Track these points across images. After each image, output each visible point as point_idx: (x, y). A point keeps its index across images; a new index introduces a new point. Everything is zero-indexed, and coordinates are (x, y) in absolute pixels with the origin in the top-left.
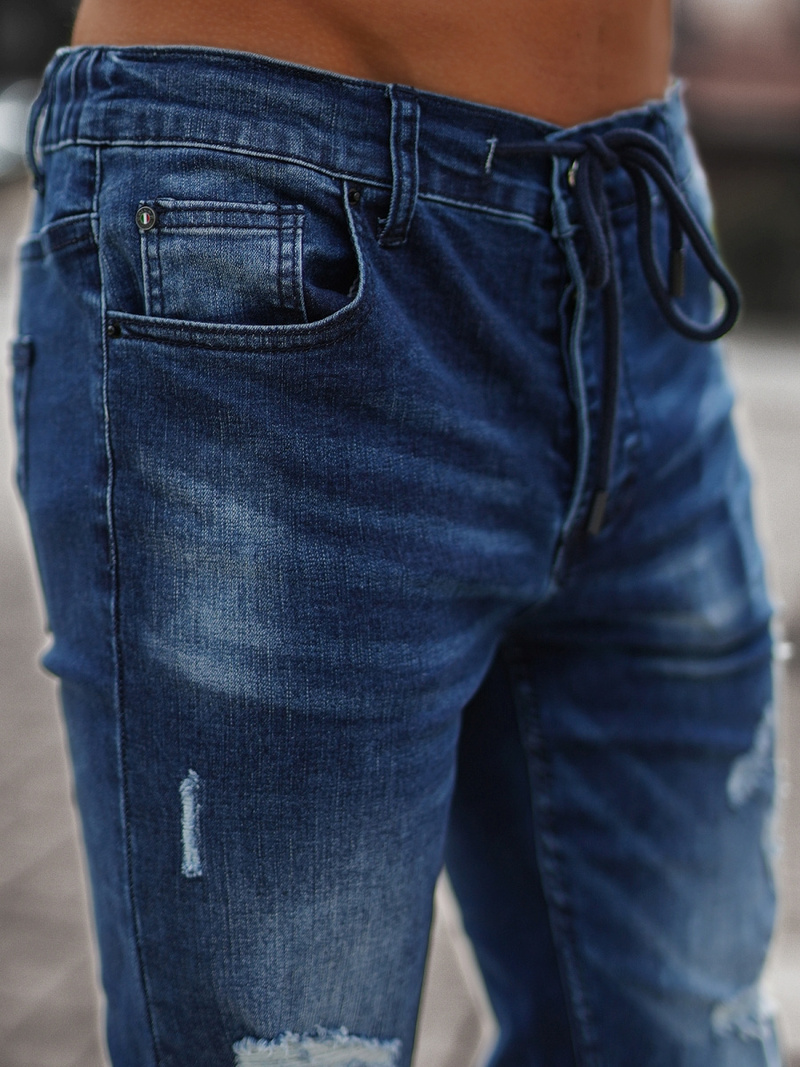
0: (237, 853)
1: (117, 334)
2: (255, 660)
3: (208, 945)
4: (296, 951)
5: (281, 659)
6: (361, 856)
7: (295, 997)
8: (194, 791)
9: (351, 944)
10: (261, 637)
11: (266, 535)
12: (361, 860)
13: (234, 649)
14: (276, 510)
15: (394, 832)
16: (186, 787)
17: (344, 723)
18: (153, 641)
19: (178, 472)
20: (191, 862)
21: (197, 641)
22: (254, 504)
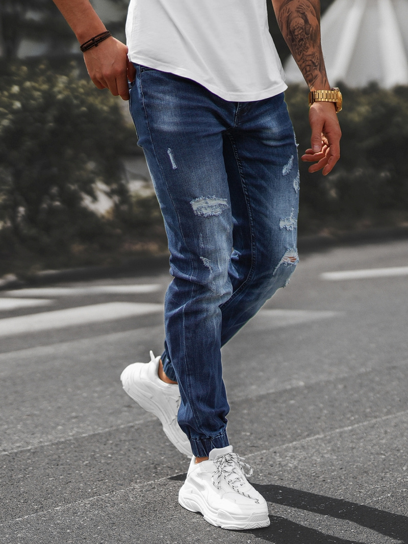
0: (183, 162)
1: (142, 71)
2: (176, 124)
3: (181, 182)
4: (199, 180)
5: (181, 123)
6: (207, 158)
7: (202, 189)
8: (171, 152)
9: (210, 177)
10: (177, 120)
11: (175, 101)
12: (207, 159)
13: (171, 123)
14: (176, 96)
15: (212, 153)
16: (168, 152)
17: (195, 133)
18: (155, 126)
19: (156, 93)
20: (174, 166)
21: (164, 123)
22: (172, 95)
